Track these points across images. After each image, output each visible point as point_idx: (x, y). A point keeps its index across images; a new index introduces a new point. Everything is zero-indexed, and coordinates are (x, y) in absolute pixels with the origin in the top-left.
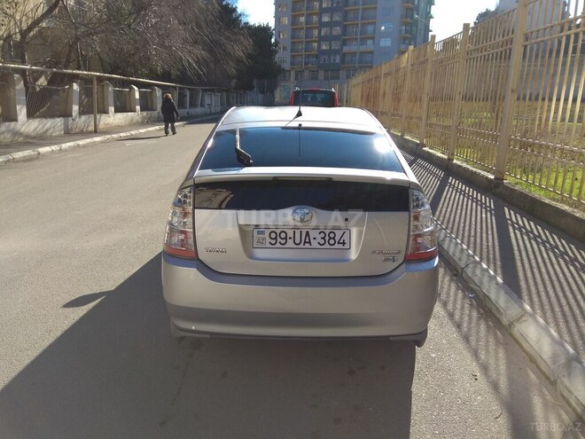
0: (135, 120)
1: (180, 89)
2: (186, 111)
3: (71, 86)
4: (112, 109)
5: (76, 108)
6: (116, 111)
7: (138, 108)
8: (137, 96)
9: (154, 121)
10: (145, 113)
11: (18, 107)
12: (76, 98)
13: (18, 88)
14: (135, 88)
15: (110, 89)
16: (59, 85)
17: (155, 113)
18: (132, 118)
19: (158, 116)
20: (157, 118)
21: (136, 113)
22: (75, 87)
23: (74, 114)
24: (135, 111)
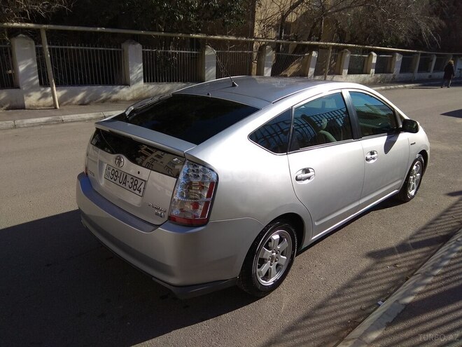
0: (367, 80)
1: (422, 55)
2: (429, 74)
3: (311, 54)
4: (346, 71)
5: (312, 70)
6: (349, 73)
7: (373, 71)
8: (374, 60)
9: (388, 83)
10: (379, 75)
11: (265, 69)
12: (313, 62)
13: (267, 55)
14: (374, 54)
15: (348, 55)
16: (300, 53)
17: (391, 75)
18: (365, 79)
19: (394, 78)
20: (392, 79)
21: (370, 75)
22: (314, 54)
23: (309, 74)
24: (369, 73)
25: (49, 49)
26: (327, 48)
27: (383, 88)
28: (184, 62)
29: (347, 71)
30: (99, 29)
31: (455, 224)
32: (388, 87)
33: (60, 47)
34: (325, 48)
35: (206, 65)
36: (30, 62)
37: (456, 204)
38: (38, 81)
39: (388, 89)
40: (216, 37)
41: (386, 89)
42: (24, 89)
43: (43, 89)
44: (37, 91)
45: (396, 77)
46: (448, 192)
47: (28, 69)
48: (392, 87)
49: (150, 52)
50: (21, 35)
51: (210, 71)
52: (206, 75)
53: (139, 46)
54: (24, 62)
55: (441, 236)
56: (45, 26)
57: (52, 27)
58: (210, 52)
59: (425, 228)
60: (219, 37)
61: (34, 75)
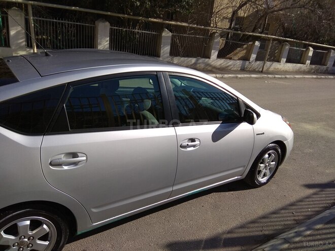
0: (303, 69)
3: (254, 43)
5: (254, 56)
6: (287, 62)
7: (308, 62)
8: (311, 54)
9: (320, 73)
10: (314, 66)
11: (213, 51)
12: (256, 50)
13: (216, 41)
14: (311, 49)
15: (287, 47)
16: (244, 41)
17: (325, 67)
18: (301, 68)
19: (327, 70)
20: (325, 71)
21: (305, 65)
22: (257, 43)
23: (251, 59)
24: (305, 64)
25: (34, 20)
26: (269, 39)
27: (315, 76)
28: (144, 40)
29: (285, 60)
30: (73, 8)
31: (289, 222)
32: (319, 77)
33: (45, 19)
34: (267, 40)
35: (162, 44)
36: (19, 28)
37: (307, 197)
38: (24, 43)
39: (319, 78)
40: (171, 22)
41: (317, 78)
42: (13, 48)
43: (28, 49)
44: (24, 51)
45: (329, 69)
46: (307, 183)
47: (18, 33)
48: (323, 77)
49: (117, 29)
50: (14, 8)
51: (165, 49)
52: (162, 51)
53: (107, 24)
54: (15, 28)
55: (264, 235)
56: (30, 2)
57: (36, 3)
58: (166, 34)
59: (253, 222)
60: (173, 23)
61: (22, 38)
